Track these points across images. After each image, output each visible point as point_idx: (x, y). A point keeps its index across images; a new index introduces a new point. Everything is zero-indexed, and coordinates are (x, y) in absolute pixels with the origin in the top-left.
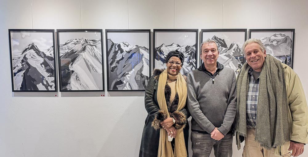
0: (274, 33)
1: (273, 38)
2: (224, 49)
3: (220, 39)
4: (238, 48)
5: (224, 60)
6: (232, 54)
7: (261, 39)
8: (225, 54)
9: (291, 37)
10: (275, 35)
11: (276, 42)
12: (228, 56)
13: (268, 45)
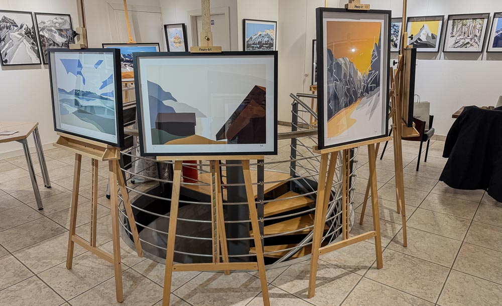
0: (55, 17)
1: (55, 21)
2: (16, 28)
3: (10, 20)
4: (28, 27)
5: (18, 38)
6: (23, 33)
7: (46, 21)
8: (17, 33)
9: (69, 20)
10: (56, 18)
11: (58, 24)
12: (21, 34)
13: (52, 26)
